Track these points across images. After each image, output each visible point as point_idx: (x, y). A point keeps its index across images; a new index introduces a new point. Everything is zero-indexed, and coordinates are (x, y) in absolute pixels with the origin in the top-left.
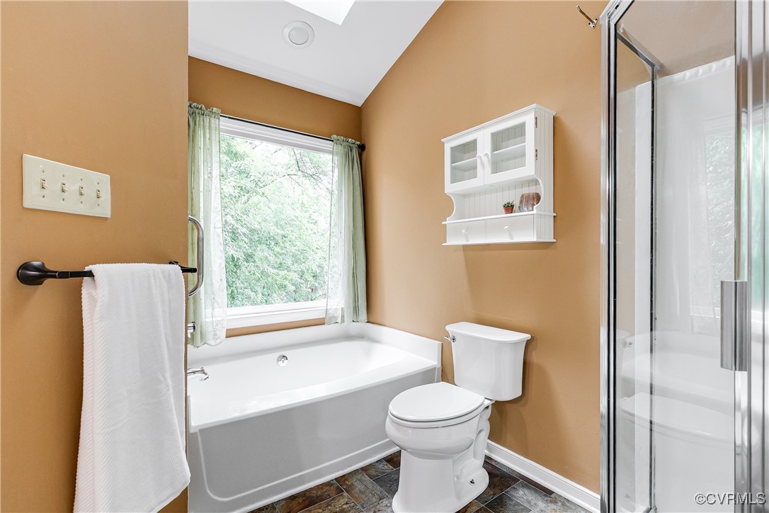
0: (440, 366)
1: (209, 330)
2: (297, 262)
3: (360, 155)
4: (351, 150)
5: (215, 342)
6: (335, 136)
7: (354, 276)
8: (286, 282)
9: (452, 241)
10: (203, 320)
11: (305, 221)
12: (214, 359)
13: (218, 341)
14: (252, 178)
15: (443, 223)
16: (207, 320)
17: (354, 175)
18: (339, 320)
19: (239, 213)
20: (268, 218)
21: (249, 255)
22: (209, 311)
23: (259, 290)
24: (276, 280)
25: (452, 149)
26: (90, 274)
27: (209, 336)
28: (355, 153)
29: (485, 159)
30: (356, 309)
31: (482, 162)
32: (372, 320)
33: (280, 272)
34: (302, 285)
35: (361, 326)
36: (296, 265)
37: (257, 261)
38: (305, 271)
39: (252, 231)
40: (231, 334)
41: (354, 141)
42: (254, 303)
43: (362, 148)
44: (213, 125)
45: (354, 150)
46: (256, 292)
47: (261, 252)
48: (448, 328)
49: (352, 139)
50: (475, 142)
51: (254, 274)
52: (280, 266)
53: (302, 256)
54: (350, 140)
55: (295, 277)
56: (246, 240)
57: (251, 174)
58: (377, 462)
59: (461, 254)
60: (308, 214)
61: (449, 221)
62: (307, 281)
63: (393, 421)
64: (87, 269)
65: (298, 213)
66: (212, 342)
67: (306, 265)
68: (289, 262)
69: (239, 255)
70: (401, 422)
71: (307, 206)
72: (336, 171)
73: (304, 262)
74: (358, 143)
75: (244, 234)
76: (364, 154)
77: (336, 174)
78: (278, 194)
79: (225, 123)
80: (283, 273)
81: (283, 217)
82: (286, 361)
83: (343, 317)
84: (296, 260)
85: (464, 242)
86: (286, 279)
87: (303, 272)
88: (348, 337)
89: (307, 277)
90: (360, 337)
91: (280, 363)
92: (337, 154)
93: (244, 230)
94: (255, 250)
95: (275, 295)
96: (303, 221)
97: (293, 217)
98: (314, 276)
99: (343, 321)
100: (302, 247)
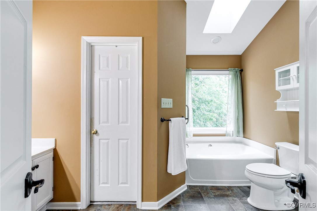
0: (275, 158)
1: (188, 133)
2: (217, 109)
3: (241, 74)
4: (237, 72)
5: (190, 138)
6: (230, 69)
7: (238, 119)
8: (213, 118)
9: (279, 109)
10: (187, 130)
11: (221, 92)
12: (190, 142)
13: (191, 137)
14: (200, 80)
15: (275, 102)
16: (188, 130)
17: (238, 82)
18: (231, 135)
19: (195, 93)
20: (205, 92)
21: (198, 108)
22: (188, 128)
23: (202, 120)
24: (208, 117)
25: (279, 73)
26: (170, 120)
27: (189, 135)
28: (238, 73)
29: (294, 77)
30: (238, 132)
31: (293, 79)
32: (246, 137)
33: (210, 113)
34: (219, 119)
35: (241, 138)
36: (217, 110)
37: (201, 110)
38: (221, 113)
39: (200, 99)
40: (195, 135)
41: (238, 69)
42: (201, 126)
43: (242, 71)
44: (189, 73)
45: (238, 72)
46: (201, 121)
47: (203, 106)
48: (276, 144)
49: (237, 68)
50: (290, 69)
51: (200, 114)
52: (210, 111)
53: (219, 107)
54: (236, 69)
55: (216, 115)
56: (198, 102)
57: (199, 79)
58: (244, 186)
59: (286, 114)
60: (222, 89)
61: (278, 101)
62: (221, 117)
63: (247, 171)
64: (170, 119)
65: (218, 89)
66: (189, 137)
67: (221, 110)
68: (214, 109)
69: (195, 108)
70: (250, 172)
71: (222, 85)
72: (230, 81)
73: (220, 109)
74: (240, 69)
75: (197, 100)
76: (243, 73)
77: (230, 83)
78: (209, 82)
79: (193, 72)
80: (211, 114)
81: (211, 91)
82: (211, 147)
83: (233, 134)
84: (217, 108)
85: (285, 110)
86: (212, 116)
87: (220, 114)
88: (235, 142)
89: (221, 115)
90: (241, 142)
91: (209, 147)
92: (231, 74)
93: (197, 99)
94: (200, 106)
95: (208, 122)
96: (220, 92)
97: (215, 91)
98: (225, 115)
99: (233, 136)
100: (219, 103)
